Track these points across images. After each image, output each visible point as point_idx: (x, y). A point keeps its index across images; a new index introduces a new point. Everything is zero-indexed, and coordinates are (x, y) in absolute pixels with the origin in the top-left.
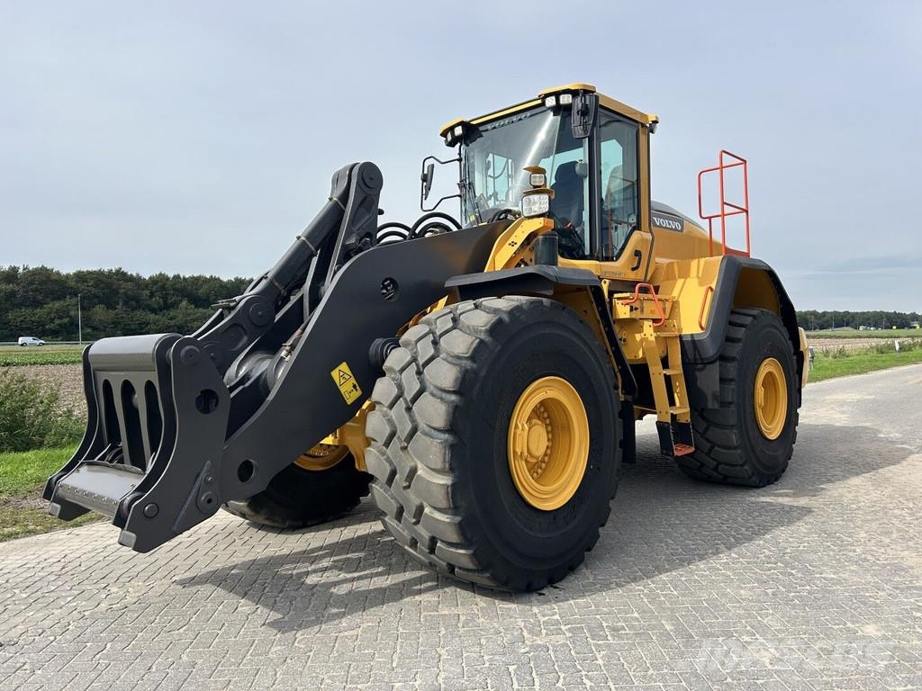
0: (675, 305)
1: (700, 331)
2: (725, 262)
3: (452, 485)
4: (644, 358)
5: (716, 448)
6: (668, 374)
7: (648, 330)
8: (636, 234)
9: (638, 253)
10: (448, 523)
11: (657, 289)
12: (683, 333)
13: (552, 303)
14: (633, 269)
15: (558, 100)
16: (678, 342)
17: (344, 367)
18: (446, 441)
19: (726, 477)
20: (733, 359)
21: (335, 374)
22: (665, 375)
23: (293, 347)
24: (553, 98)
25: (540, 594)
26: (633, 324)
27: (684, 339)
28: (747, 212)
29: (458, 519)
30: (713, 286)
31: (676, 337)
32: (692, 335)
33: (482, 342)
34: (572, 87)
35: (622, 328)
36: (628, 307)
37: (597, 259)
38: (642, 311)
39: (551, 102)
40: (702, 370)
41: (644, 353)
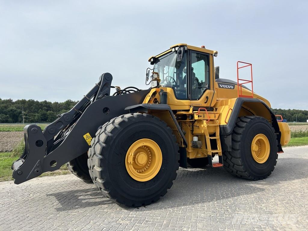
0: (220, 115)
1: (226, 124)
2: (237, 100)
3: (101, 171)
4: (204, 133)
5: (235, 165)
6: (211, 138)
7: (205, 123)
8: (208, 91)
9: (207, 98)
10: (101, 183)
11: (216, 109)
12: (221, 124)
13: (147, 115)
14: (205, 103)
15: (175, 49)
16: (219, 127)
17: (88, 134)
18: (100, 158)
19: (241, 176)
20: (240, 134)
21: (85, 136)
22: (210, 139)
23: (72, 128)
24: (174, 48)
25: (138, 208)
26: (200, 121)
27: (221, 127)
28: (252, 82)
29: (103, 182)
30: (232, 109)
31: (218, 126)
32: (223, 125)
33: (115, 128)
34: (179, 45)
35: (198, 122)
36: (197, 116)
37: (189, 100)
38: (204, 117)
39: (173, 50)
40: (226, 137)
41: (204, 131)
